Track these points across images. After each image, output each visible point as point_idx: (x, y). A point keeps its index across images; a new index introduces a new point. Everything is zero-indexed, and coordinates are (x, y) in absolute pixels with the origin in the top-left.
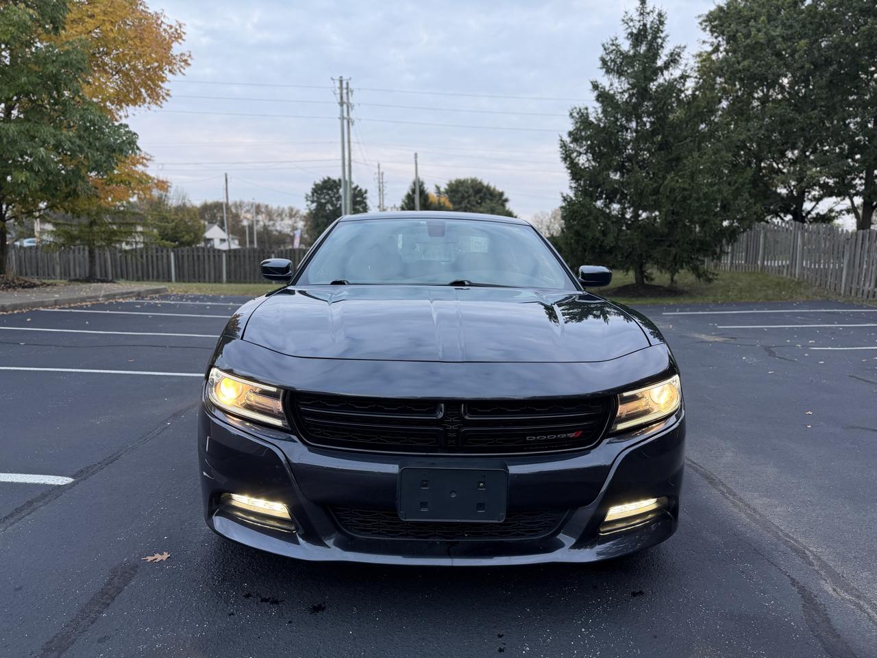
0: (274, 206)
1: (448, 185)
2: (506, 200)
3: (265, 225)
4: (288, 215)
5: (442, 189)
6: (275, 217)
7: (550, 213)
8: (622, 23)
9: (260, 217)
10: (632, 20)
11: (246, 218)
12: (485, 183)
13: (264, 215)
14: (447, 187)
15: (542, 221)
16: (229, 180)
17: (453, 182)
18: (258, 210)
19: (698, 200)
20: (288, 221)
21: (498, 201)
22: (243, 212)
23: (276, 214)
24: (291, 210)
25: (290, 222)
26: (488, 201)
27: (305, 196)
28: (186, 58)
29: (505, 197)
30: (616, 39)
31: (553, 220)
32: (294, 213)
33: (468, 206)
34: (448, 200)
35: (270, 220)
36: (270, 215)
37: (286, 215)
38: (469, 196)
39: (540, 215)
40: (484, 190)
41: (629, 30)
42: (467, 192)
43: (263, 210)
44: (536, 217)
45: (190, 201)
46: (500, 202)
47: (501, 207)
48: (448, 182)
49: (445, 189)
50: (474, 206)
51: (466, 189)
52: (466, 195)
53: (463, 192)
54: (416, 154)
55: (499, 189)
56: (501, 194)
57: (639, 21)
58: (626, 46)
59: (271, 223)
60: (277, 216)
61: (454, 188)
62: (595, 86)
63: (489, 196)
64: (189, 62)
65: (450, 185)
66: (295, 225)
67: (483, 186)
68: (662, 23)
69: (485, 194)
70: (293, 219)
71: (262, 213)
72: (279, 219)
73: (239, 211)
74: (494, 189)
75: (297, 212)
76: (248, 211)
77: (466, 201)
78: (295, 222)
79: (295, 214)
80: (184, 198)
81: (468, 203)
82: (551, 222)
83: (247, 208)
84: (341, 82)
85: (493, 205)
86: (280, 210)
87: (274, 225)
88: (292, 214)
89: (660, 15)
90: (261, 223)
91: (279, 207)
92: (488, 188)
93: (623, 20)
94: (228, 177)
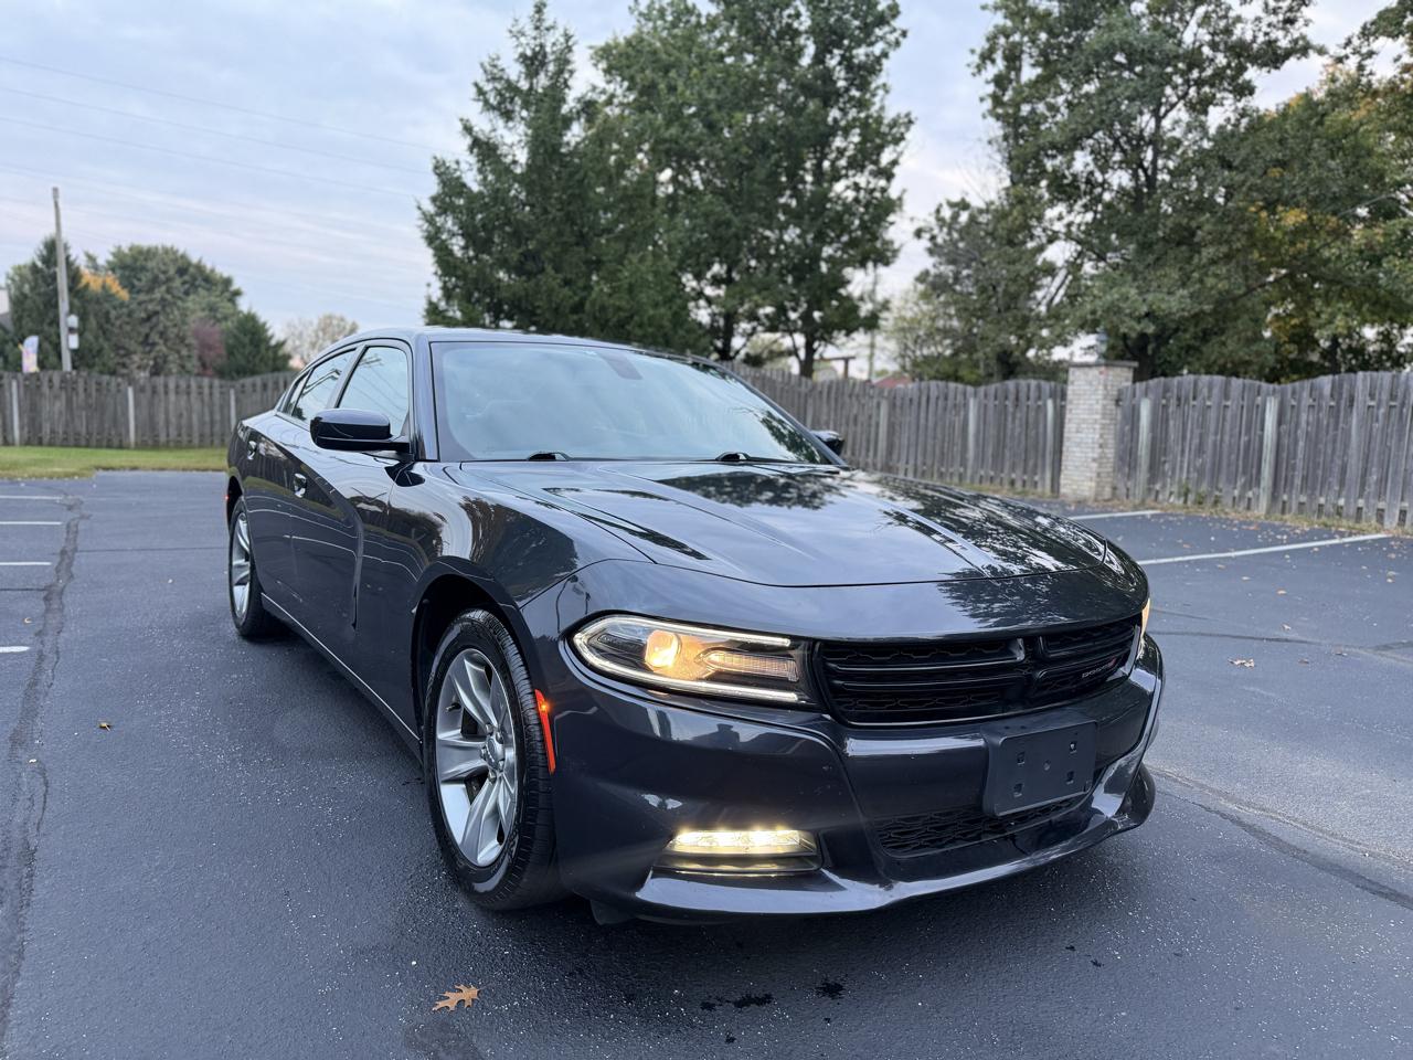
1: (114, 255)
2: (237, 293)
5: (101, 261)
7: (316, 322)
8: (508, 35)
10: (523, 35)
12: (194, 260)
14: (111, 258)
15: (301, 334)
17: (125, 249)
19: (640, 326)
21: (222, 292)
26: (202, 292)
29: (235, 287)
30: (498, 58)
31: (321, 334)
33: (169, 297)
34: (117, 282)
38: (169, 280)
39: (296, 322)
40: (192, 270)
41: (520, 50)
42: (164, 272)
44: (289, 325)
46: (227, 294)
47: (229, 305)
48: (113, 250)
49: (108, 262)
50: (180, 298)
51: (163, 268)
52: (162, 277)
53: (156, 271)
54: (55, 190)
55: (223, 271)
56: (228, 282)
57: (535, 38)
58: (515, 71)
61: (128, 261)
62: (468, 129)
63: (203, 284)
65: (118, 254)
67: (189, 264)
68: (569, 49)
69: (194, 279)
74: (213, 271)
77: (163, 288)
81: (168, 291)
82: (317, 336)
85: (213, 299)
89: (568, 37)
92: (199, 268)
93: (511, 32)
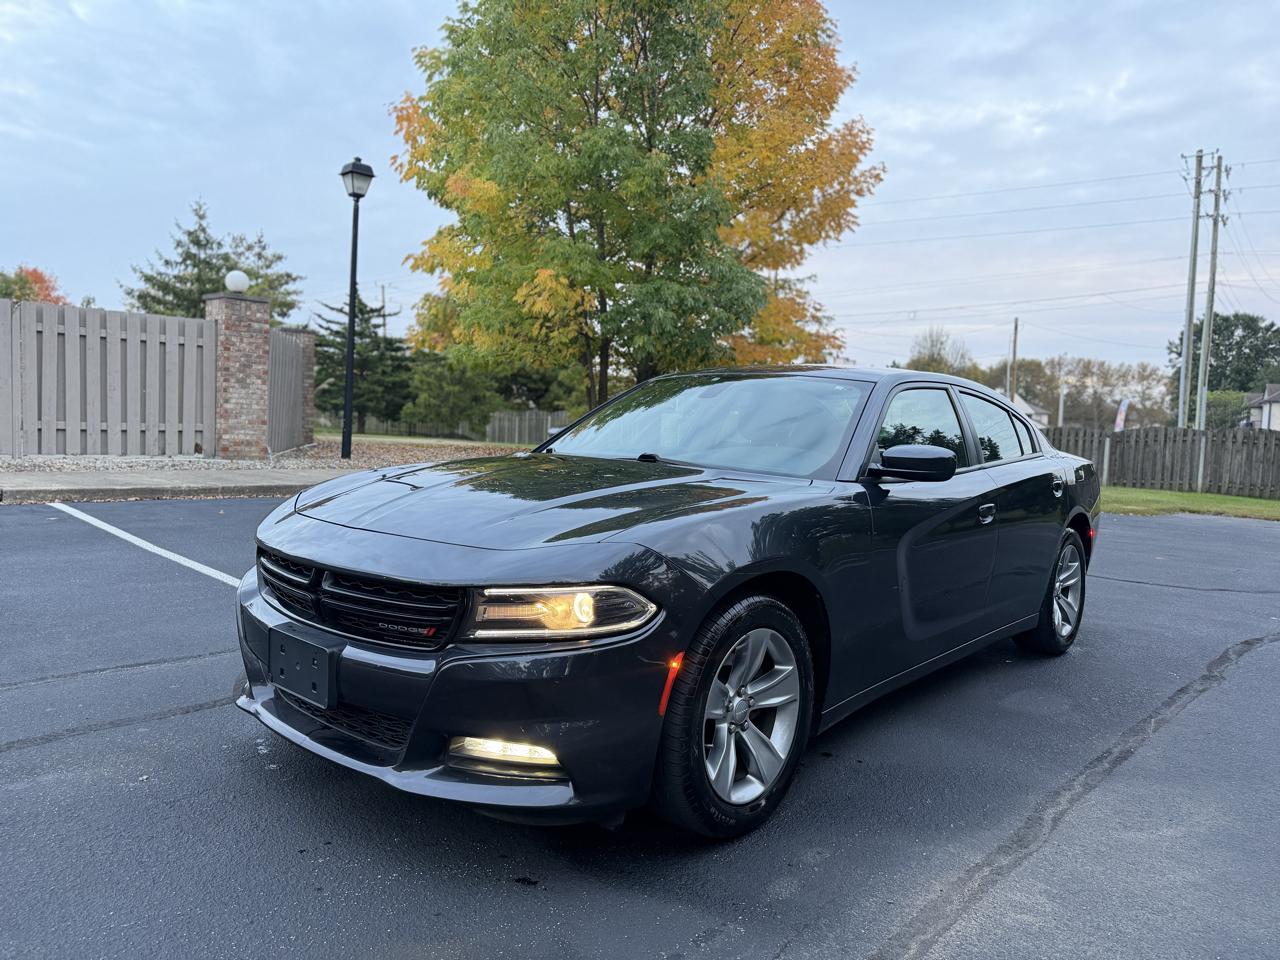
0: (1113, 364)
3: (1095, 392)
4: (1136, 376)
6: (1113, 381)
9: (1089, 381)
11: (1066, 382)
13: (1095, 378)
16: (1019, 328)
18: (1086, 369)
20: (1136, 387)
22: (1062, 373)
23: (1115, 377)
24: (1144, 368)
25: (1139, 388)
27: (1167, 344)
28: (877, 172)
32: (1147, 373)
35: (1105, 385)
36: (1105, 376)
37: (1133, 377)
43: (1095, 370)
45: (970, 360)
59: (1107, 389)
60: (1117, 379)
64: (882, 176)
66: (1147, 392)
70: (1145, 382)
71: (1093, 374)
72: (1121, 383)
73: (1057, 374)
75: (1154, 371)
76: (1070, 373)
78: (1148, 388)
79: (1151, 375)
80: (963, 356)
83: (1070, 367)
84: (1200, 159)
86: (1124, 370)
87: (1111, 393)
88: (1145, 375)
90: (1090, 391)
91: (1122, 365)
94: (1019, 323)
